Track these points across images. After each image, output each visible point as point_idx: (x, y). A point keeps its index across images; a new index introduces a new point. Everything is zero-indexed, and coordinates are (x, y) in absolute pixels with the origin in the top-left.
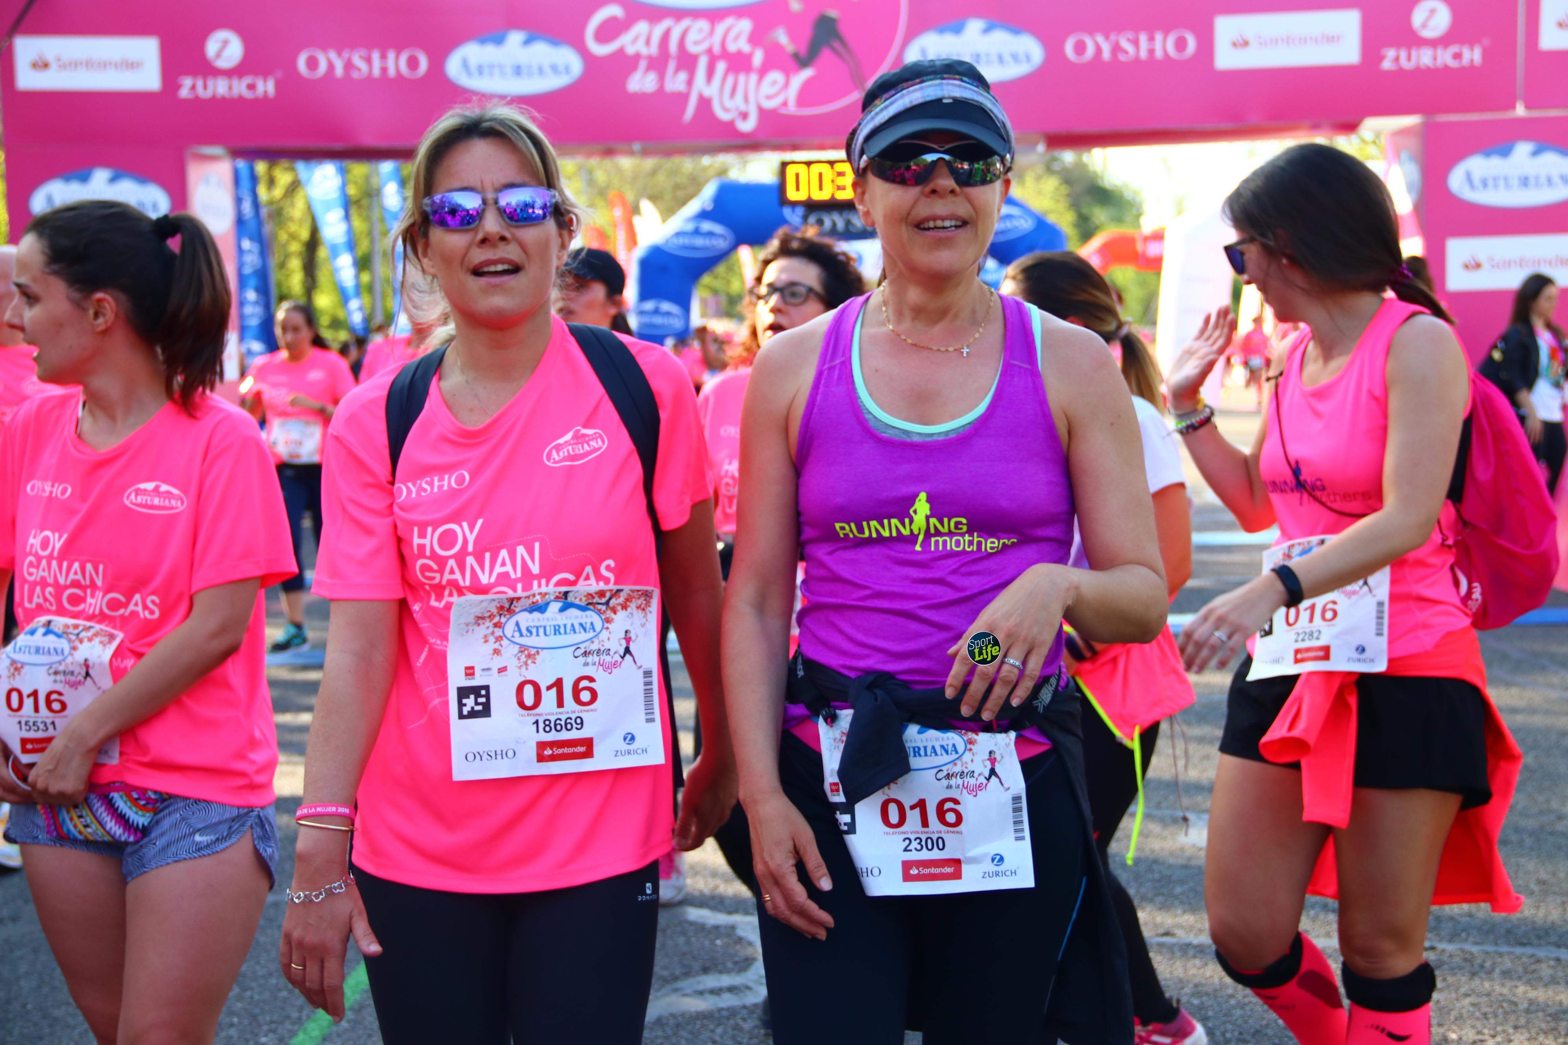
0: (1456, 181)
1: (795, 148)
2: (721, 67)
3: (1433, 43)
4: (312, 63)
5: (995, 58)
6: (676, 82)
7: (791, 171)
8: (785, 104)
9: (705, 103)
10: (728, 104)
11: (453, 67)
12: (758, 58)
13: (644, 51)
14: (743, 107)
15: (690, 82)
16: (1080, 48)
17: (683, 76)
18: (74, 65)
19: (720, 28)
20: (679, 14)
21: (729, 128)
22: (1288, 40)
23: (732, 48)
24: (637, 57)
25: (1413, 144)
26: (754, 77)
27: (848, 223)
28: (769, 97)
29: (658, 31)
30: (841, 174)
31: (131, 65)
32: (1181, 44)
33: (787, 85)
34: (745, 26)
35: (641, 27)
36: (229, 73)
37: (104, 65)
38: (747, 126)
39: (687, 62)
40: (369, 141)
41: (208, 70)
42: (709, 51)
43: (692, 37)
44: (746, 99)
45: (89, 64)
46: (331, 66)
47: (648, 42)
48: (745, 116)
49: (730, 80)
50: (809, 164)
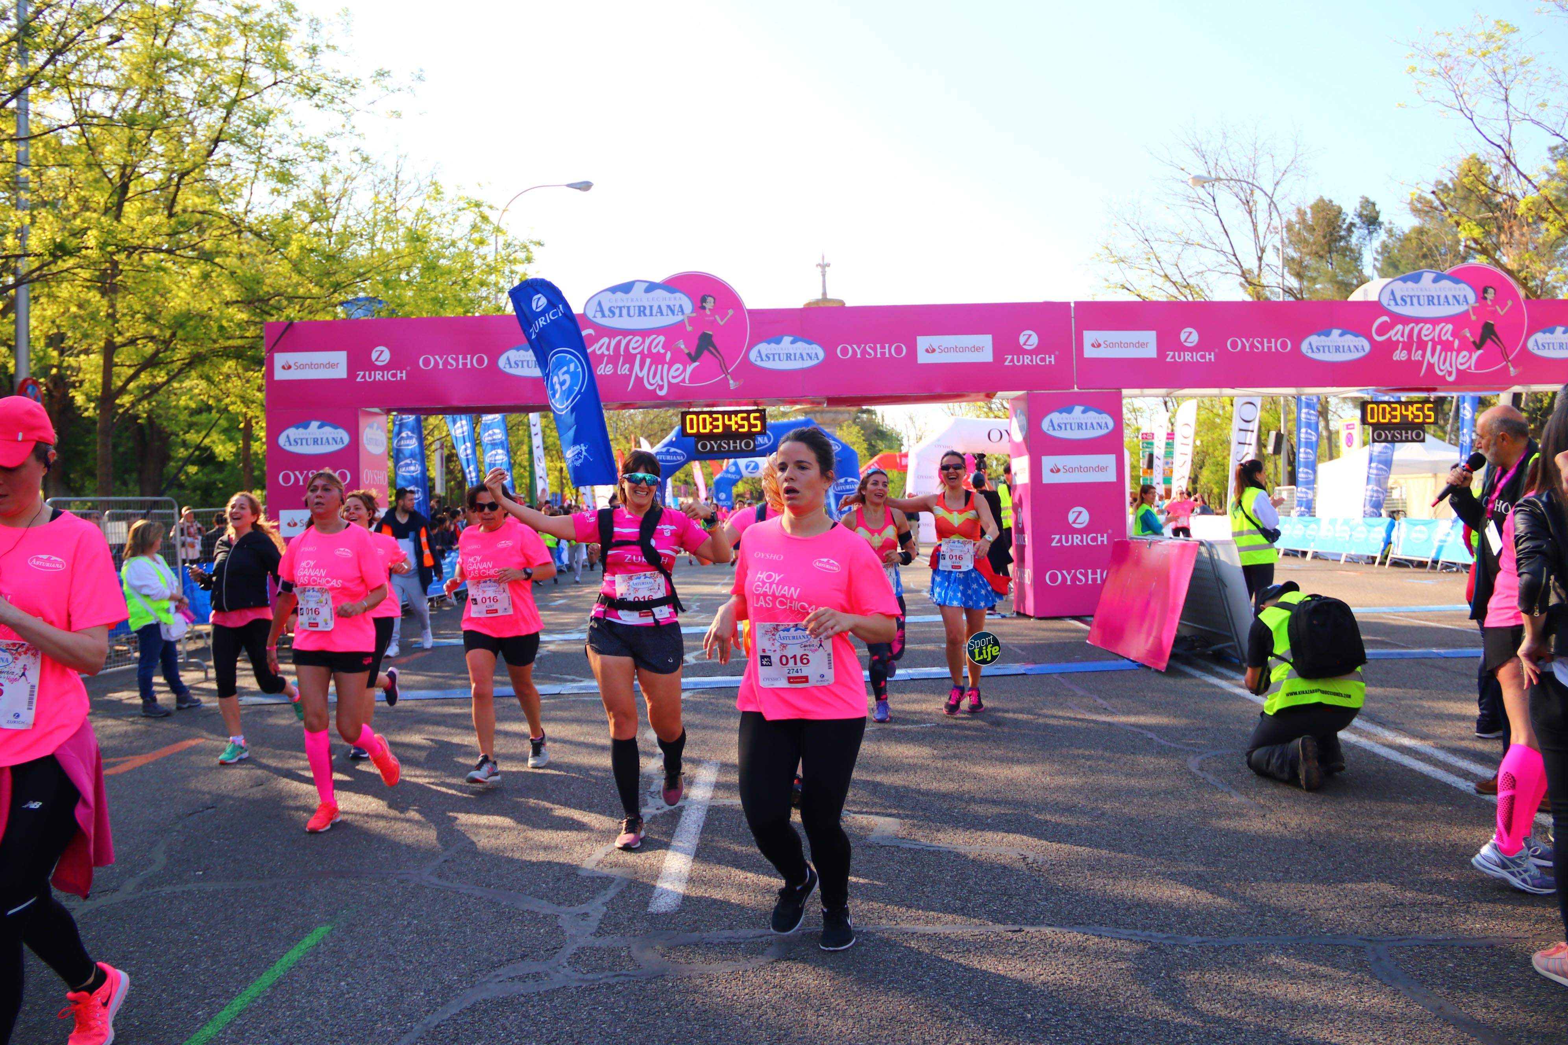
0: (1045, 425)
1: (690, 405)
2: (648, 361)
3: (1030, 353)
4: (427, 362)
5: (798, 356)
6: (624, 370)
7: (688, 417)
8: (683, 381)
9: (639, 380)
10: (652, 381)
11: (502, 362)
12: (668, 356)
13: (606, 353)
14: (661, 383)
15: (631, 369)
16: (845, 351)
17: (627, 366)
18: (303, 367)
19: (648, 341)
20: (625, 333)
21: (653, 395)
22: (956, 349)
23: (654, 351)
24: (603, 355)
25: (1023, 405)
26: (666, 366)
27: (720, 446)
28: (674, 377)
29: (613, 343)
30: (717, 420)
31: (332, 366)
32: (899, 350)
33: (684, 370)
34: (662, 338)
35: (605, 340)
36: (382, 368)
37: (318, 366)
38: (662, 393)
39: (630, 359)
40: (456, 404)
41: (372, 367)
42: (642, 352)
43: (632, 345)
44: (662, 379)
45: (311, 366)
46: (436, 363)
47: (608, 349)
48: (661, 388)
49: (654, 367)
50: (698, 414)
